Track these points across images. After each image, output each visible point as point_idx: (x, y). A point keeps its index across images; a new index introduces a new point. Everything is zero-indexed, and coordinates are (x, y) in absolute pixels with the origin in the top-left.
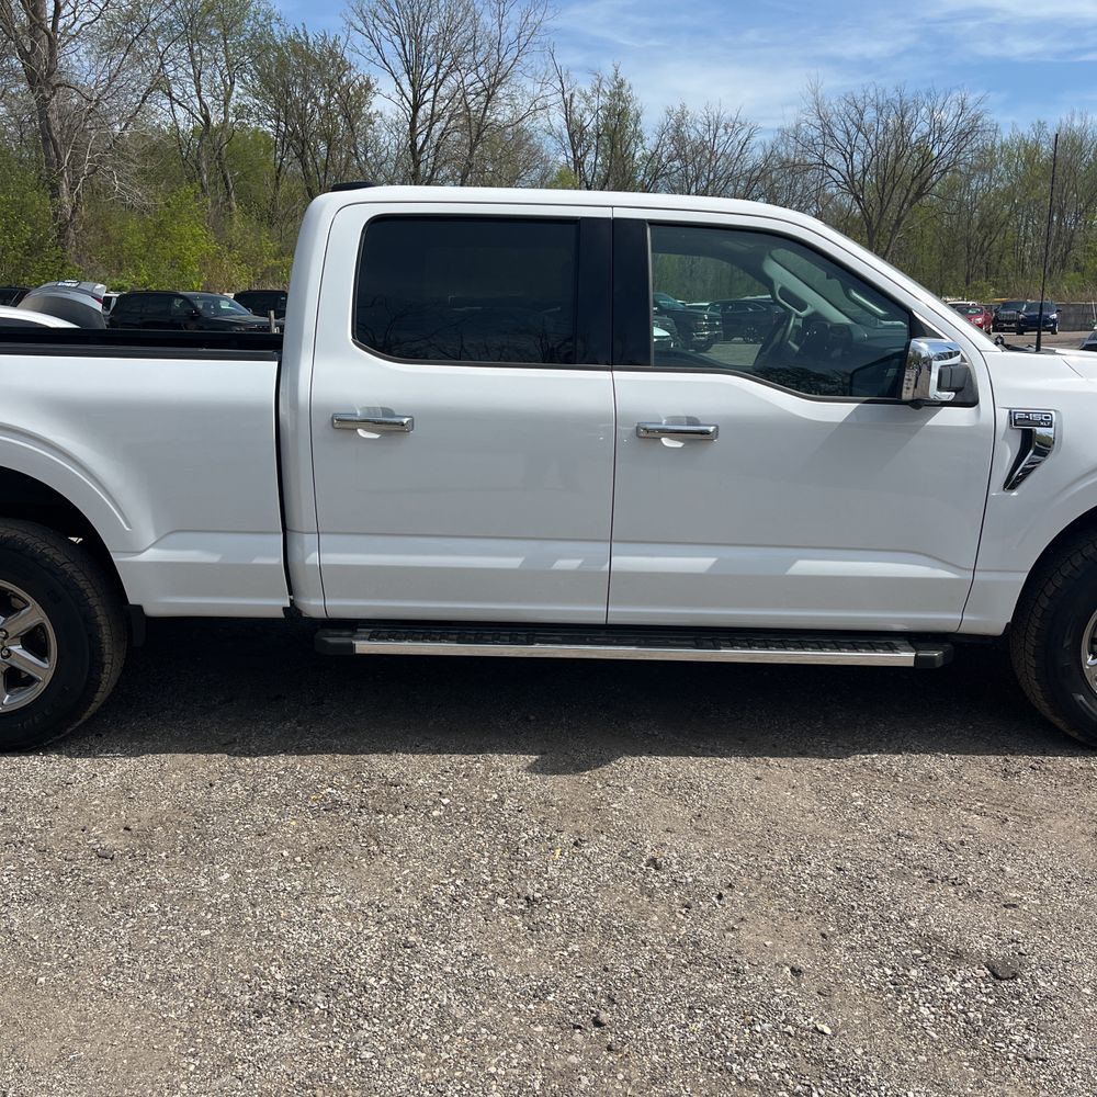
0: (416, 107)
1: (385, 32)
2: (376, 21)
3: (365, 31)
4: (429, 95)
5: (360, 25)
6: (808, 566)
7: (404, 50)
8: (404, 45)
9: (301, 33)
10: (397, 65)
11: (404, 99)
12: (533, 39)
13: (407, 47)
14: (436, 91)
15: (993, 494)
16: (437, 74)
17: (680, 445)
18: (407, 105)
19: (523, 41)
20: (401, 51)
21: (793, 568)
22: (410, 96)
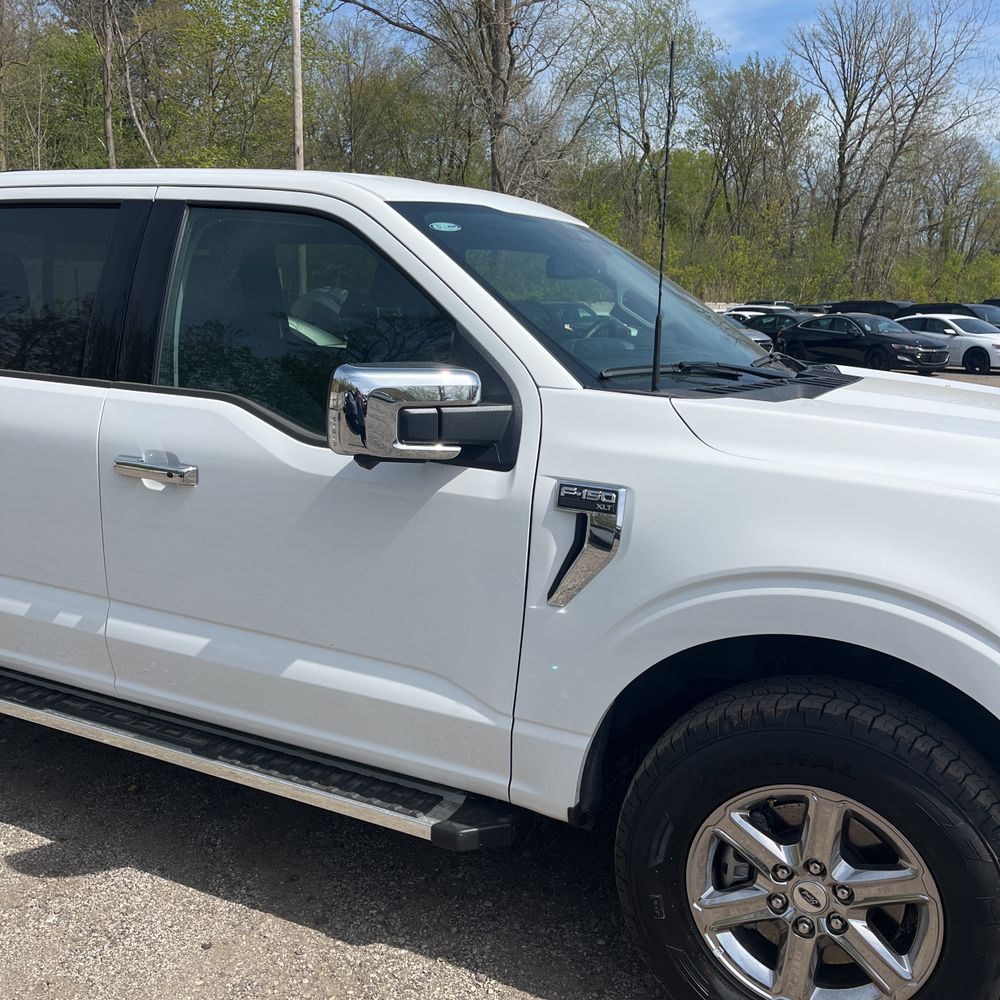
0: (848, 123)
1: (825, 52)
2: (818, 44)
3: (805, 54)
4: (864, 109)
5: (801, 50)
6: (306, 669)
7: (843, 68)
8: (843, 63)
9: (754, 61)
10: (835, 83)
11: (837, 114)
12: (970, 46)
13: (846, 65)
14: (871, 105)
15: (532, 606)
16: (873, 88)
17: (160, 487)
18: (840, 120)
19: (959, 48)
20: (839, 68)
21: (288, 670)
22: (844, 112)
